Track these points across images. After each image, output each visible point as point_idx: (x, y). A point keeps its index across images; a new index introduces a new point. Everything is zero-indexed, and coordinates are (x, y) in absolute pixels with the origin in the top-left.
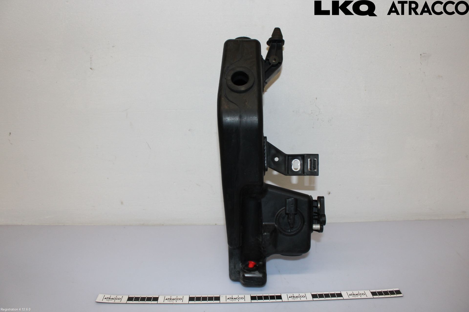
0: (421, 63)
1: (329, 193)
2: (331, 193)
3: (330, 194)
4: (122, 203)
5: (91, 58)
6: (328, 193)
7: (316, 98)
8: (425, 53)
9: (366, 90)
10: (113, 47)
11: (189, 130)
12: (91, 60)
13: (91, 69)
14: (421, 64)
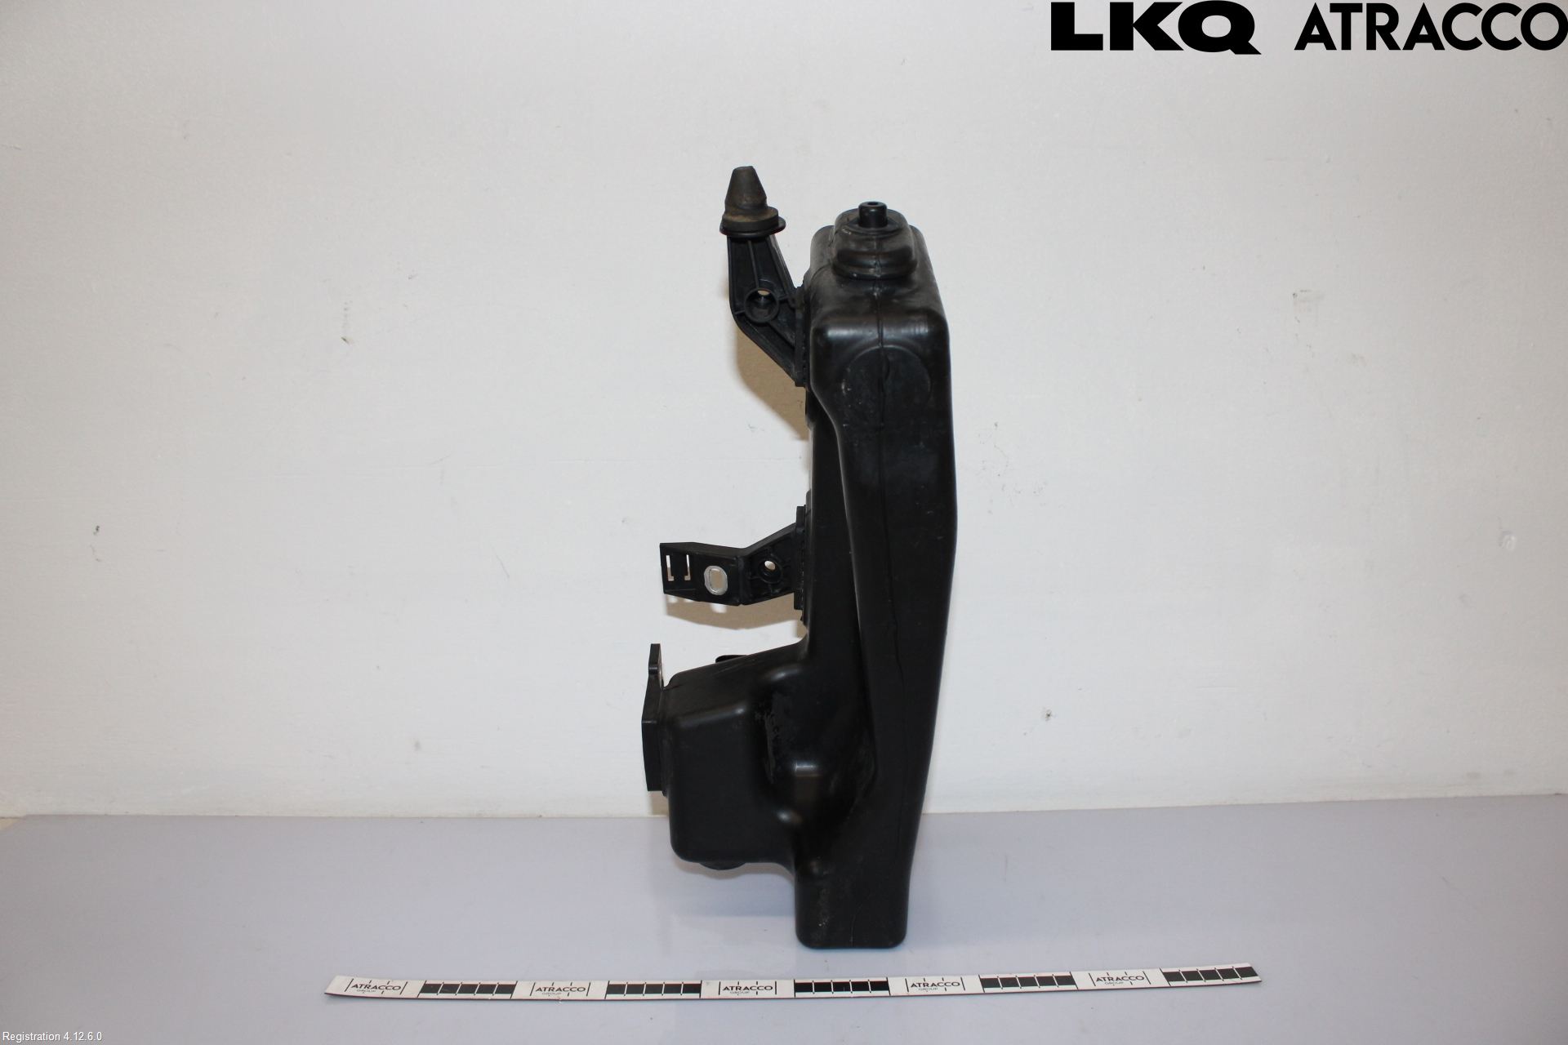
0: (1296, 318)
1: (1049, 715)
2: (1053, 714)
3: (1051, 717)
4: (417, 746)
5: (345, 309)
6: (1045, 716)
7: (996, 425)
8: (1306, 291)
9: (1140, 400)
10: (409, 278)
11: (623, 521)
12: (346, 316)
13: (345, 340)
14: (1299, 321)
